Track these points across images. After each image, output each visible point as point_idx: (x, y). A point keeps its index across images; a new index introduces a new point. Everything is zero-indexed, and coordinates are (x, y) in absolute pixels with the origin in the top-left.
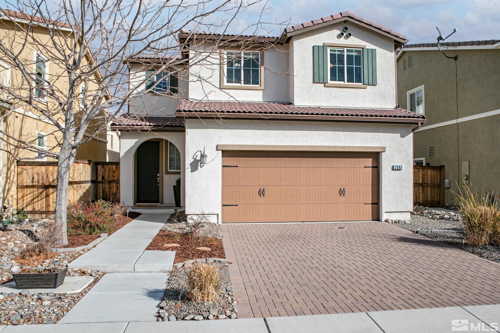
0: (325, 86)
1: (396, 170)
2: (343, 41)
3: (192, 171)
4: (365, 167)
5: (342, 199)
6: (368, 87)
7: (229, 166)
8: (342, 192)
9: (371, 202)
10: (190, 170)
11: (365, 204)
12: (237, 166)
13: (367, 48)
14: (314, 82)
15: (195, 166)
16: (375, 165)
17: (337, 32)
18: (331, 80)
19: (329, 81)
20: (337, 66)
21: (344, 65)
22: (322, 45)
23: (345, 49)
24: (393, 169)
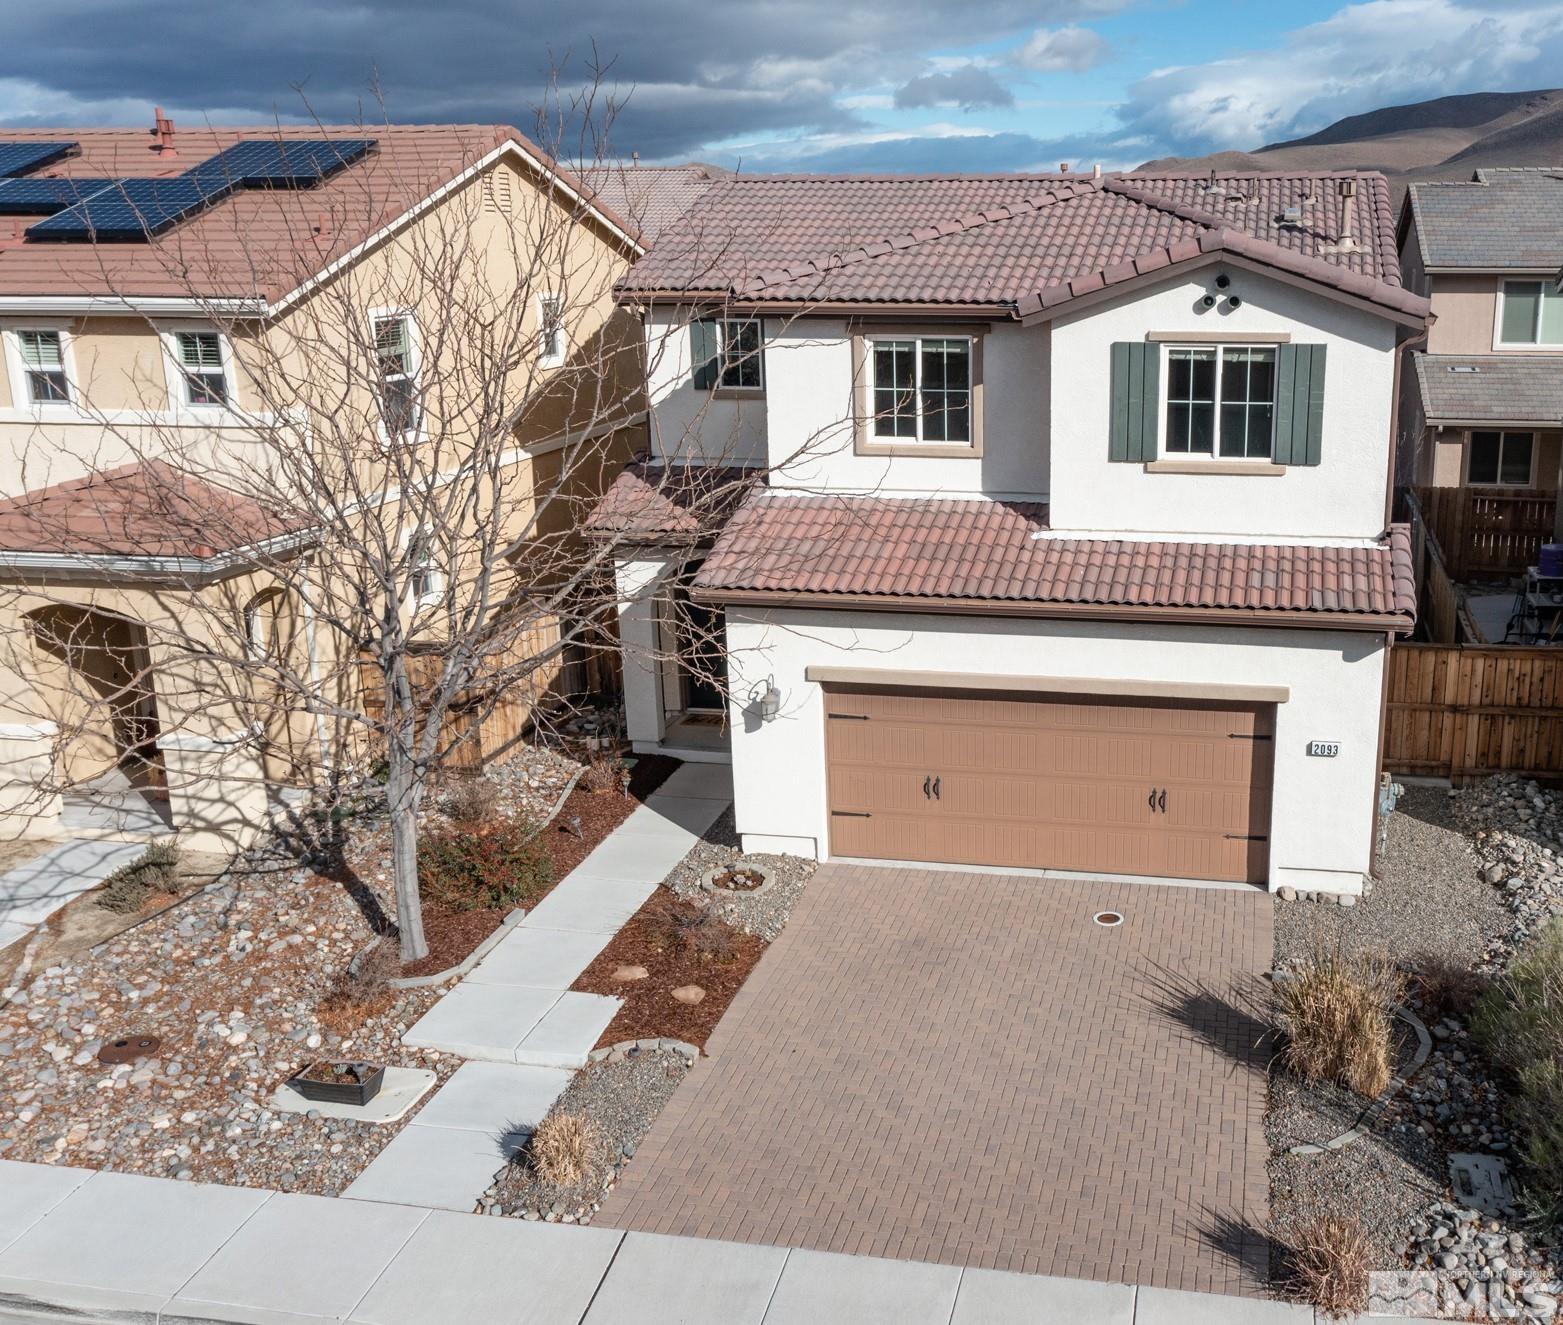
0: (1146, 471)
1: (1316, 755)
2: (1213, 323)
3: (748, 730)
4: (1232, 736)
5: (1158, 818)
6: (1289, 469)
7: (845, 717)
8: (1158, 801)
9: (1246, 832)
10: (743, 727)
11: (1228, 837)
12: (865, 718)
13: (1294, 341)
14: (1113, 458)
15: (757, 715)
16: (1264, 733)
17: (1195, 291)
18: (1169, 449)
19: (1163, 454)
20: (1191, 402)
21: (1213, 399)
22: (1143, 340)
23: (1220, 348)
24: (1309, 752)
